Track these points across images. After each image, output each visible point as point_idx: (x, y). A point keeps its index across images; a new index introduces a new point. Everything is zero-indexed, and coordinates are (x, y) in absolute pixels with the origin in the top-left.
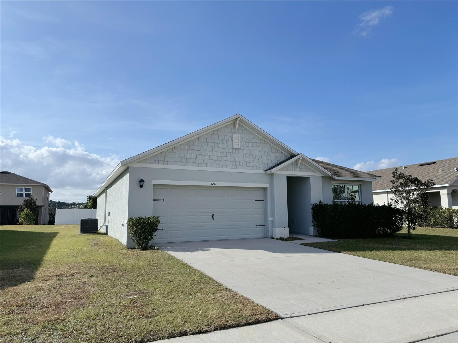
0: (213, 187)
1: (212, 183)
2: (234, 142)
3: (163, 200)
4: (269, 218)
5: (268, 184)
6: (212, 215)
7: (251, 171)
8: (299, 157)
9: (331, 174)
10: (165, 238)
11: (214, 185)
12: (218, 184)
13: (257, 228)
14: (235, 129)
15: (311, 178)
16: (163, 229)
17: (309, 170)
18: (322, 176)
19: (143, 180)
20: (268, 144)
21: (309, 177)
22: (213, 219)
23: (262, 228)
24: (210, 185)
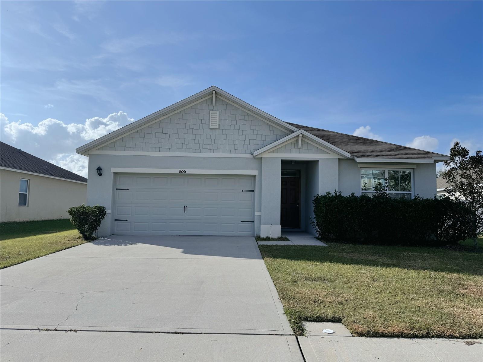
0: (182, 175)
1: (182, 171)
2: (210, 121)
3: (128, 189)
4: (256, 212)
5: (256, 170)
6: (184, 207)
7: (233, 155)
8: (298, 134)
9: (350, 155)
10: (129, 230)
11: (184, 173)
12: (188, 171)
13: (242, 225)
14: (213, 105)
15: (319, 161)
16: (126, 220)
17: (318, 151)
18: (339, 159)
19: (101, 168)
20: (259, 120)
21: (318, 161)
22: (185, 211)
23: (250, 225)
24: (179, 173)
